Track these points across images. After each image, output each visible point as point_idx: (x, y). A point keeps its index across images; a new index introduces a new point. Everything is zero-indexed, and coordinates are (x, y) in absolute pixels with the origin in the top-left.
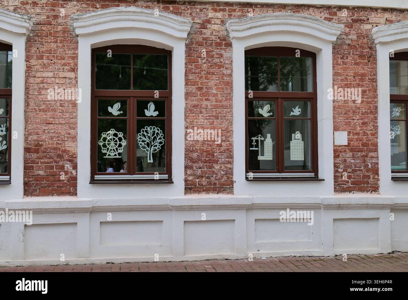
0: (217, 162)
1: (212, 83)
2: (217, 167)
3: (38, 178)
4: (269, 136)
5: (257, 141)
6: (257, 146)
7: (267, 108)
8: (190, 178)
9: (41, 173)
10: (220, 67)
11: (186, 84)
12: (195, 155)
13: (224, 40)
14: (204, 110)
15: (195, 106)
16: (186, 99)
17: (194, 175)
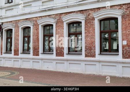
0: (92, 49)
1: (91, 30)
2: (92, 51)
3: (58, 53)
4: (107, 42)
5: (104, 44)
6: (104, 45)
7: (107, 35)
8: (86, 53)
9: (59, 52)
10: (93, 25)
11: (85, 30)
12: (87, 48)
13: (93, 18)
14: (89, 37)
15: (87, 36)
16: (85, 34)
17: (87, 53)
